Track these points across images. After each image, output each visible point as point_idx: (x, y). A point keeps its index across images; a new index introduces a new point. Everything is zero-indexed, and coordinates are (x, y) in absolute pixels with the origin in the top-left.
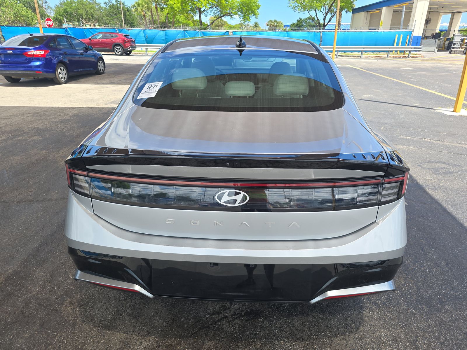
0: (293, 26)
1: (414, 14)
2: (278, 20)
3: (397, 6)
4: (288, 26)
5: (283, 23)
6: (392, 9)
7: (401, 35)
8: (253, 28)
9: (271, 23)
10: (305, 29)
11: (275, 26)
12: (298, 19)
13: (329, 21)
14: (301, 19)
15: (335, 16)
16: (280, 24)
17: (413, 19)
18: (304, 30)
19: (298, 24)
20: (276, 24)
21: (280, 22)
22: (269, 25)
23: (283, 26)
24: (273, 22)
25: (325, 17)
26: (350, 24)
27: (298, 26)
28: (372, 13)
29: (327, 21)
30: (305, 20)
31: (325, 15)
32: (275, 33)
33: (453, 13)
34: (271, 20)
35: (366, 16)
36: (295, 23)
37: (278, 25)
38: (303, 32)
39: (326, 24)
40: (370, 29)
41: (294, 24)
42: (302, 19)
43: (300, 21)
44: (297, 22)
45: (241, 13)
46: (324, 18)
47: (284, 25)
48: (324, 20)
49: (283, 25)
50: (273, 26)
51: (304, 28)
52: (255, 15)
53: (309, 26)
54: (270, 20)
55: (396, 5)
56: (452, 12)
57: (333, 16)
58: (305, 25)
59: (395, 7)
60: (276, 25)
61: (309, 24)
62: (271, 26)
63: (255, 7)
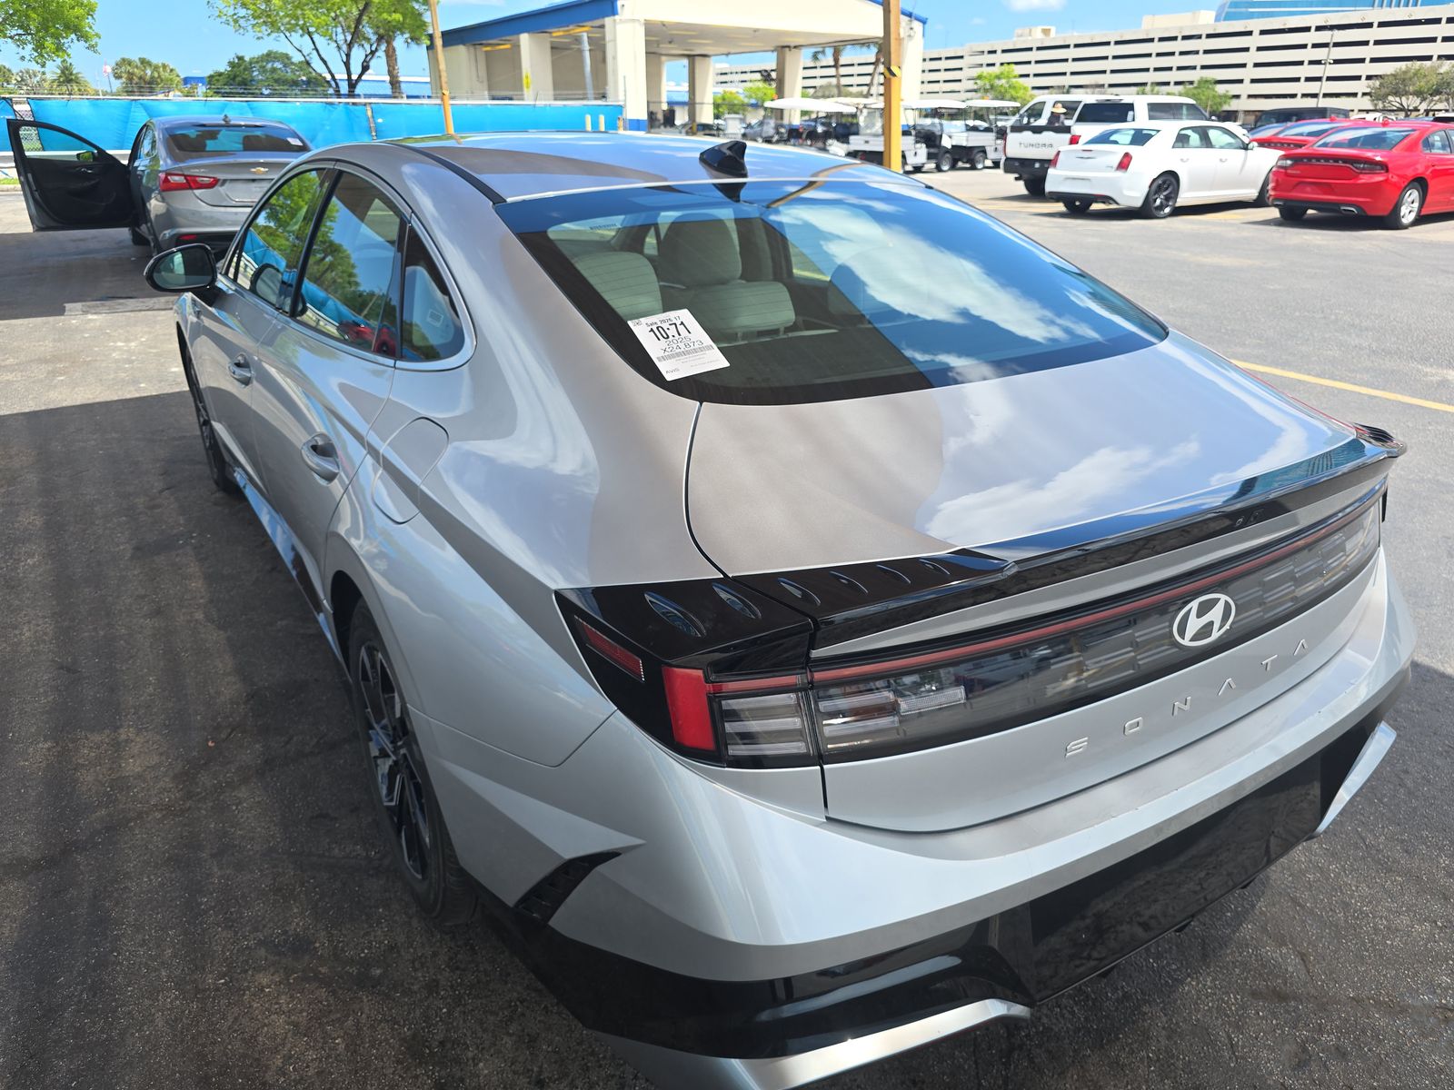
0: (218, 80)
1: (615, 58)
2: (155, 60)
3: (561, 34)
4: (200, 80)
5: (178, 71)
6: (545, 40)
7: (598, 118)
8: (56, 84)
9: (129, 68)
10: (266, 92)
11: (148, 78)
12: (231, 57)
13: (365, 68)
14: (241, 58)
15: (377, 54)
16: (165, 75)
17: (615, 72)
18: (262, 95)
19: (235, 77)
20: (149, 72)
21: (164, 66)
22: (125, 76)
23: (178, 79)
24: (137, 67)
25: (348, 56)
26: (428, 80)
27: (237, 80)
28: (488, 49)
29: (356, 70)
30: (257, 62)
31: (345, 48)
32: (205, 105)
33: (691, 57)
34: (126, 57)
35: (473, 57)
36: (222, 70)
37: (159, 76)
38: (306, 105)
39: (354, 77)
40: (494, 99)
41: (220, 74)
42: (247, 59)
43: (239, 65)
44: (229, 69)
45: (21, 32)
46: (345, 60)
47: (182, 77)
48: (347, 64)
49: (178, 76)
50: (140, 78)
51: (260, 89)
52: (83, 36)
53: (277, 81)
54: (124, 60)
55: (556, 30)
56: (688, 56)
57: (373, 53)
58: (262, 80)
59: (554, 35)
60: (152, 77)
61: (276, 76)
62: (130, 79)
63: (78, 11)
